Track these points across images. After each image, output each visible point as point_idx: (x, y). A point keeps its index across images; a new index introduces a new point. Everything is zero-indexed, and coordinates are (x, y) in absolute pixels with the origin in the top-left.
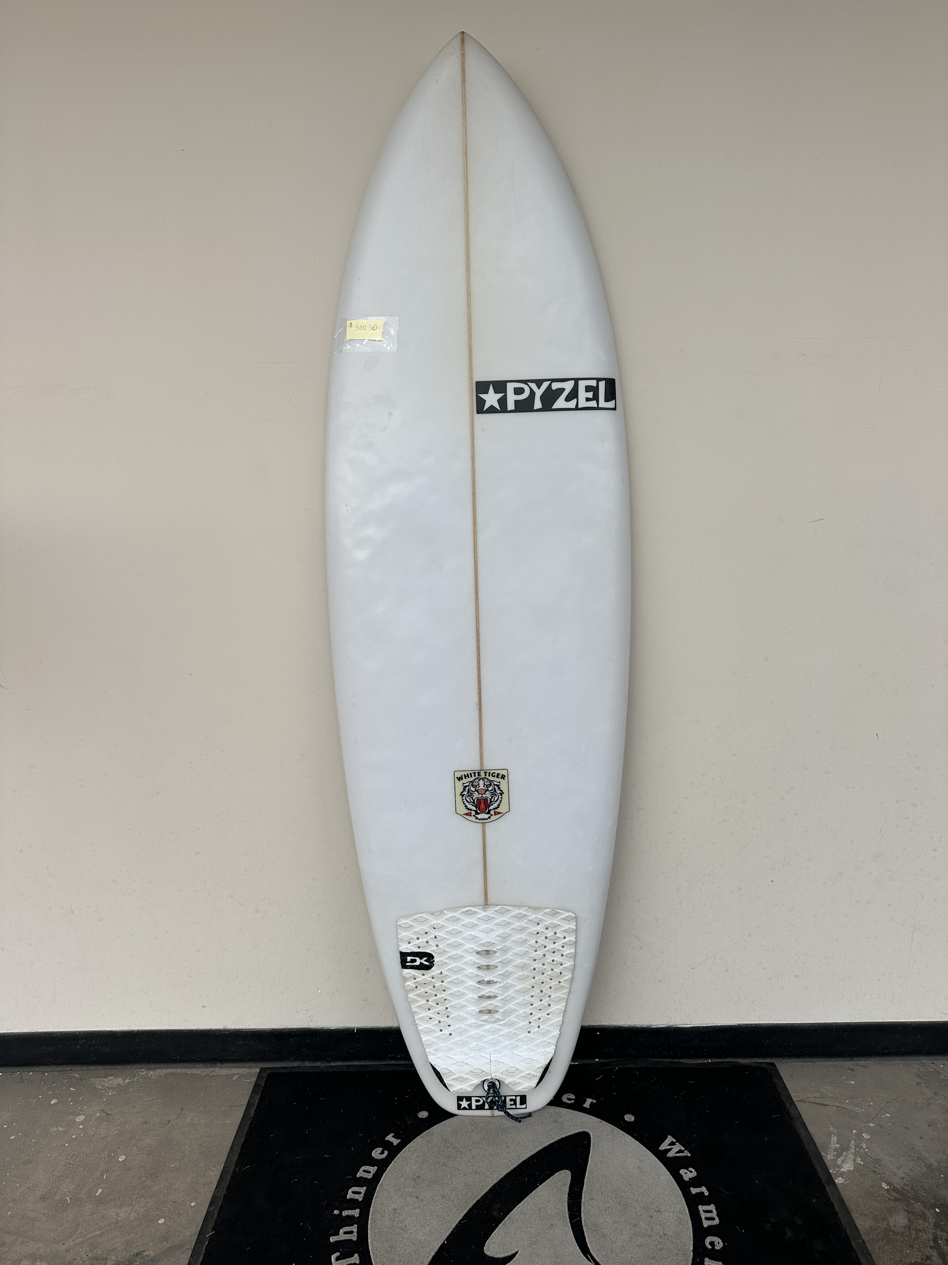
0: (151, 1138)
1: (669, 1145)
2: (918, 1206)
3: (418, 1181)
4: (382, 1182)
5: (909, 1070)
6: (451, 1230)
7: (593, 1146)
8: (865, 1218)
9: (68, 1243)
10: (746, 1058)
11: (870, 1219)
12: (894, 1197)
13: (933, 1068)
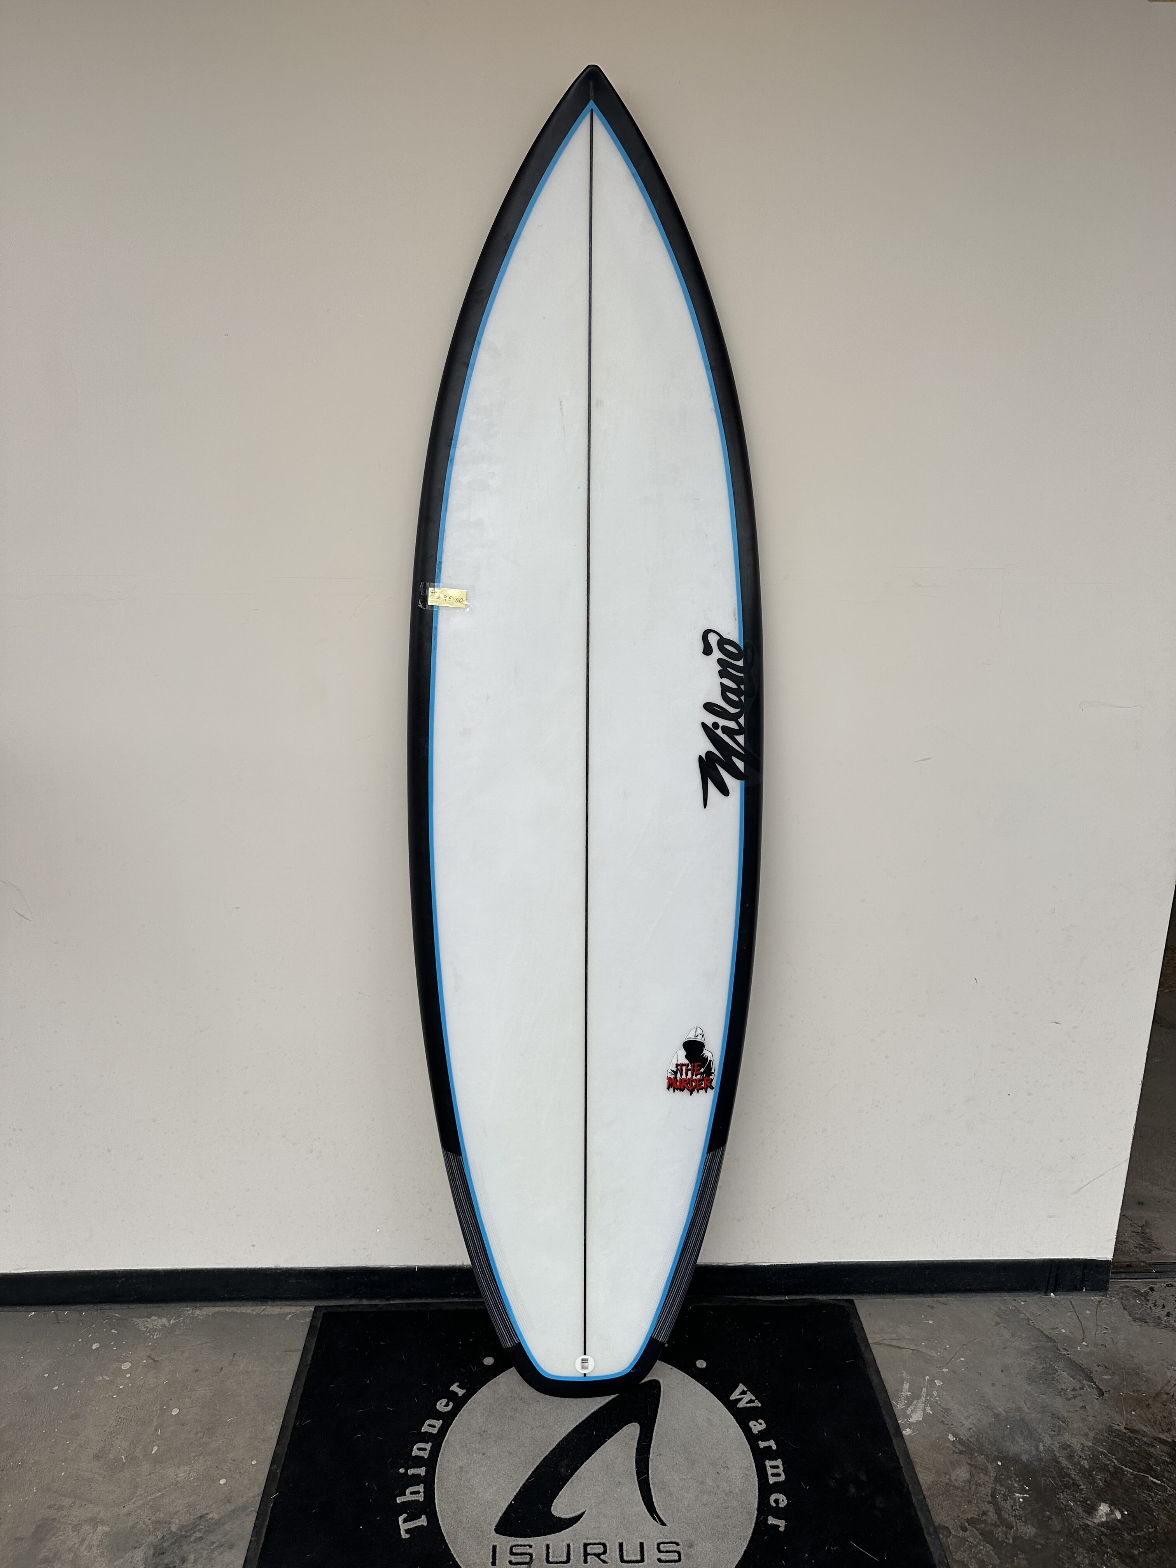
0: (204, 1388)
1: (740, 1394)
2: (981, 1459)
3: (484, 1436)
4: (448, 1437)
5: (990, 1308)
6: (519, 1489)
7: (663, 1396)
8: (928, 1472)
9: (129, 1506)
10: (824, 1295)
11: (933, 1474)
12: (959, 1449)
13: (1014, 1306)
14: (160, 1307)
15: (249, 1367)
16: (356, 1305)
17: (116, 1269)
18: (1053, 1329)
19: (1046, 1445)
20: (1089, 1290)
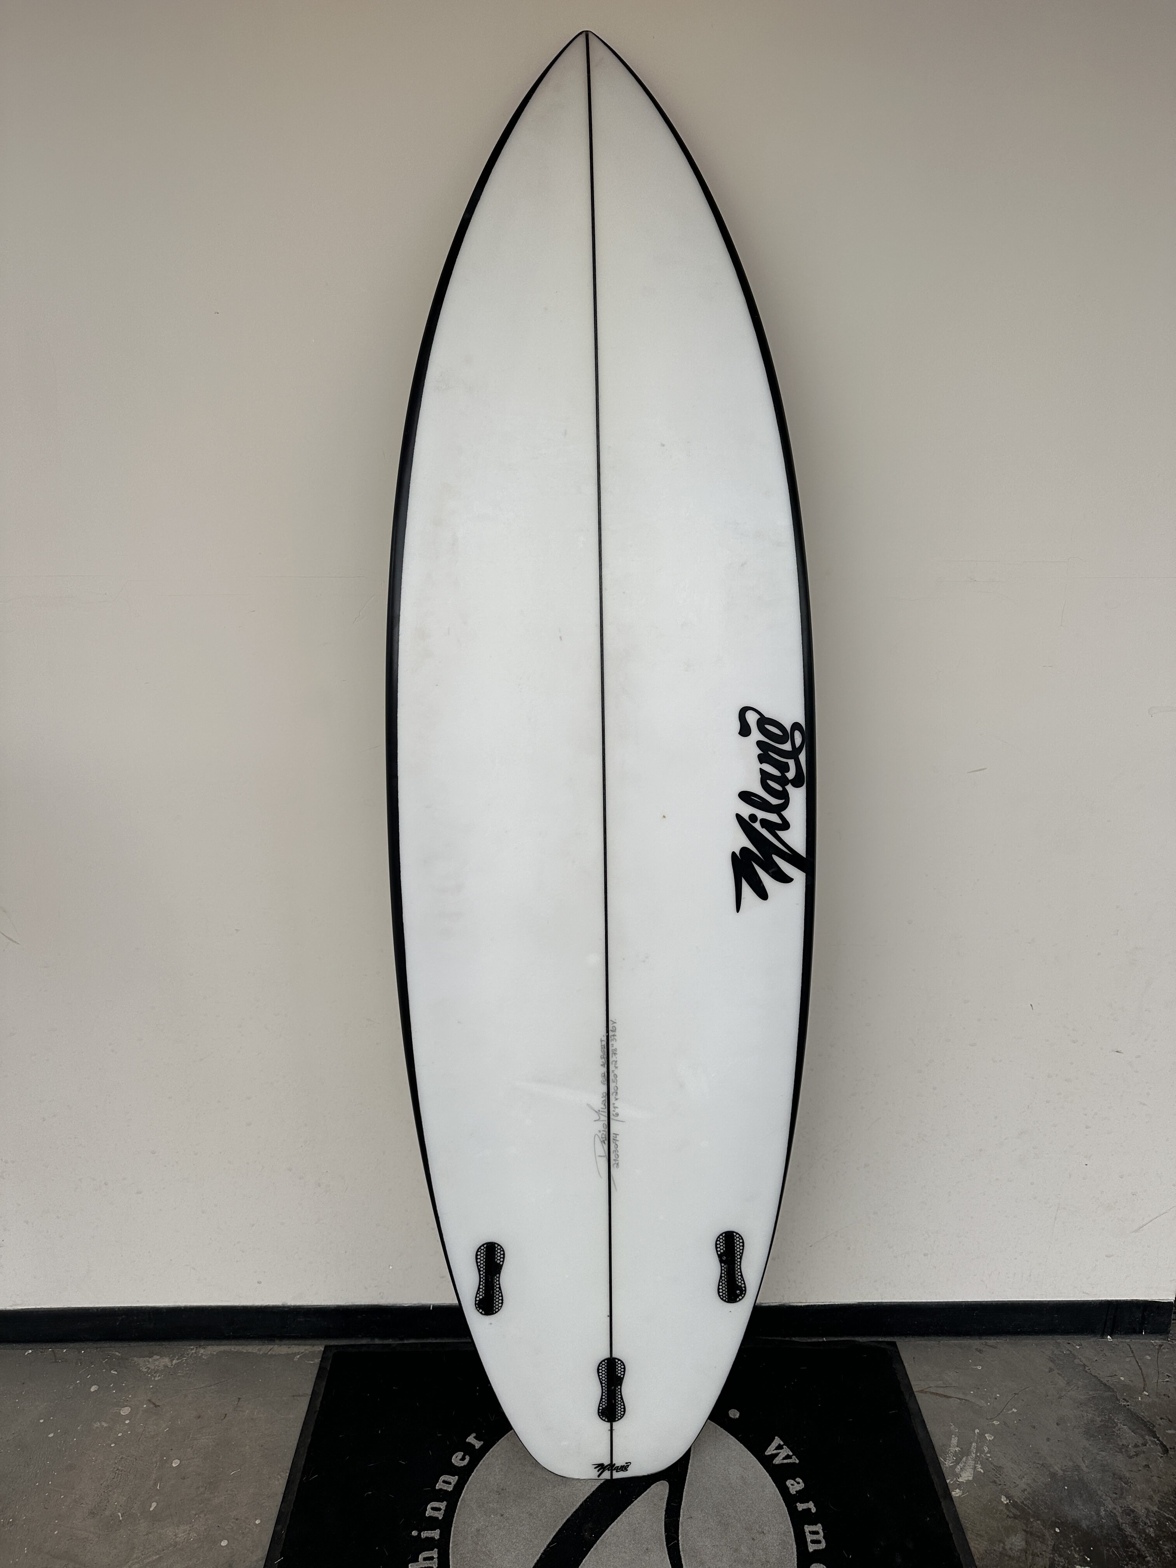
0: (207, 1437)
1: (776, 1449)
2: (1037, 1525)
3: (503, 1495)
4: (464, 1495)
5: (1042, 1352)
6: (539, 1556)
7: (694, 1450)
8: (980, 1540)
10: (865, 1337)
11: (986, 1542)
12: (1013, 1514)
13: (1068, 1350)
14: (164, 1345)
15: (254, 1413)
16: (368, 1344)
17: (116, 1306)
18: (1111, 1376)
19: (1108, 1509)
20: (1149, 1333)
